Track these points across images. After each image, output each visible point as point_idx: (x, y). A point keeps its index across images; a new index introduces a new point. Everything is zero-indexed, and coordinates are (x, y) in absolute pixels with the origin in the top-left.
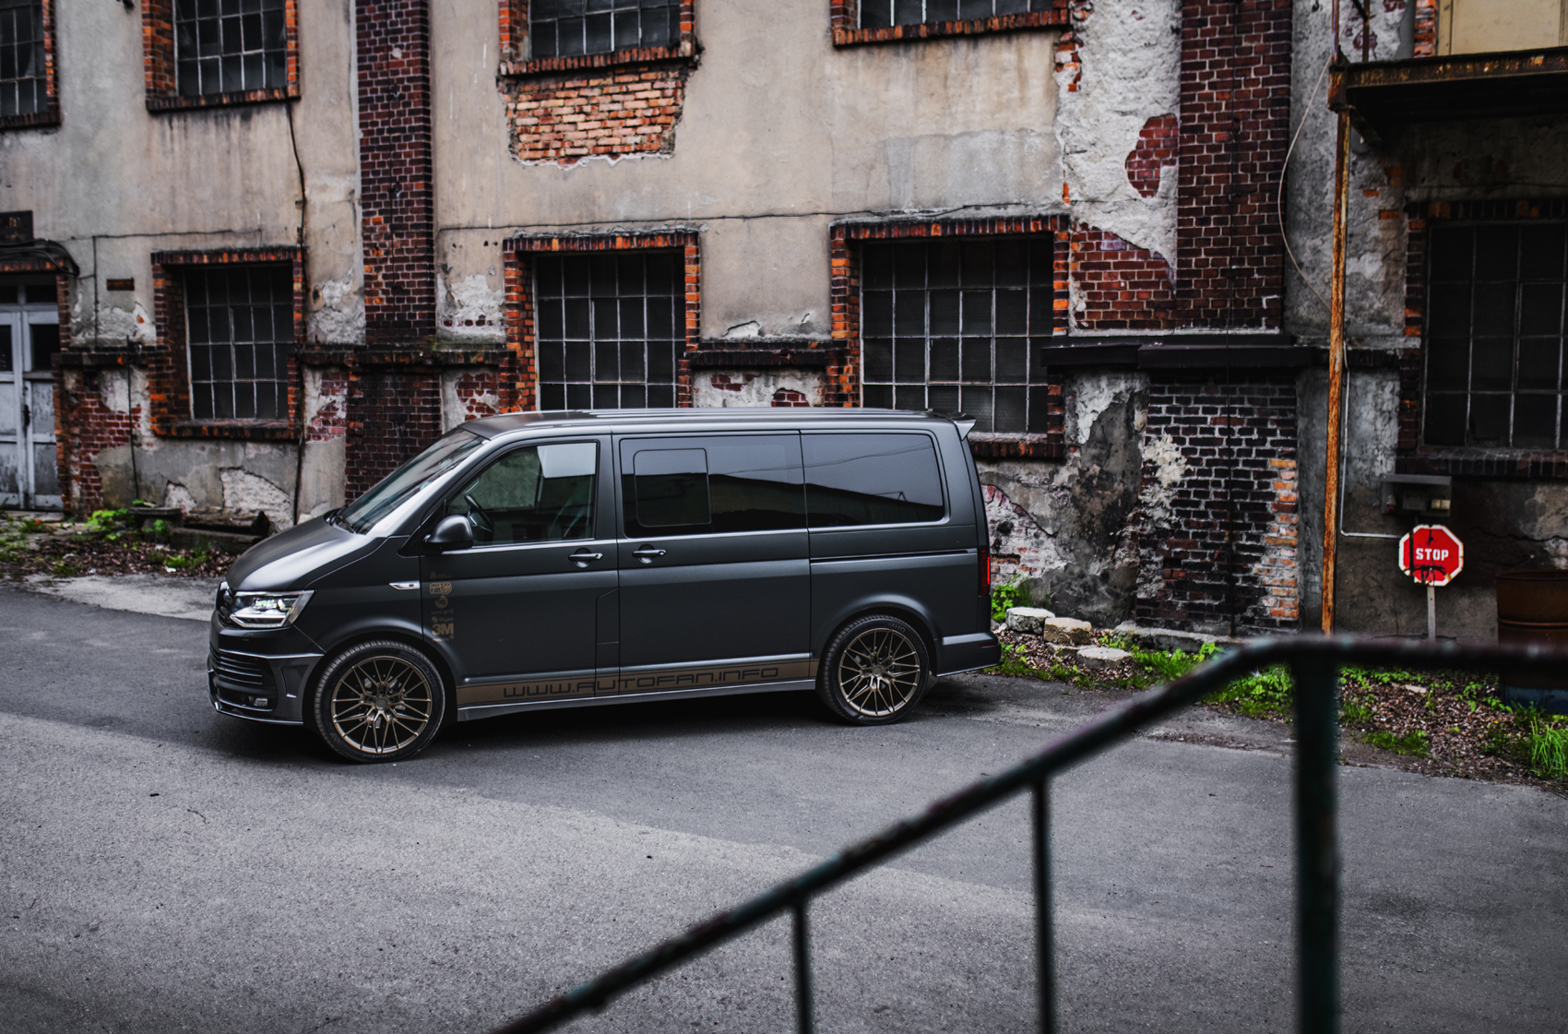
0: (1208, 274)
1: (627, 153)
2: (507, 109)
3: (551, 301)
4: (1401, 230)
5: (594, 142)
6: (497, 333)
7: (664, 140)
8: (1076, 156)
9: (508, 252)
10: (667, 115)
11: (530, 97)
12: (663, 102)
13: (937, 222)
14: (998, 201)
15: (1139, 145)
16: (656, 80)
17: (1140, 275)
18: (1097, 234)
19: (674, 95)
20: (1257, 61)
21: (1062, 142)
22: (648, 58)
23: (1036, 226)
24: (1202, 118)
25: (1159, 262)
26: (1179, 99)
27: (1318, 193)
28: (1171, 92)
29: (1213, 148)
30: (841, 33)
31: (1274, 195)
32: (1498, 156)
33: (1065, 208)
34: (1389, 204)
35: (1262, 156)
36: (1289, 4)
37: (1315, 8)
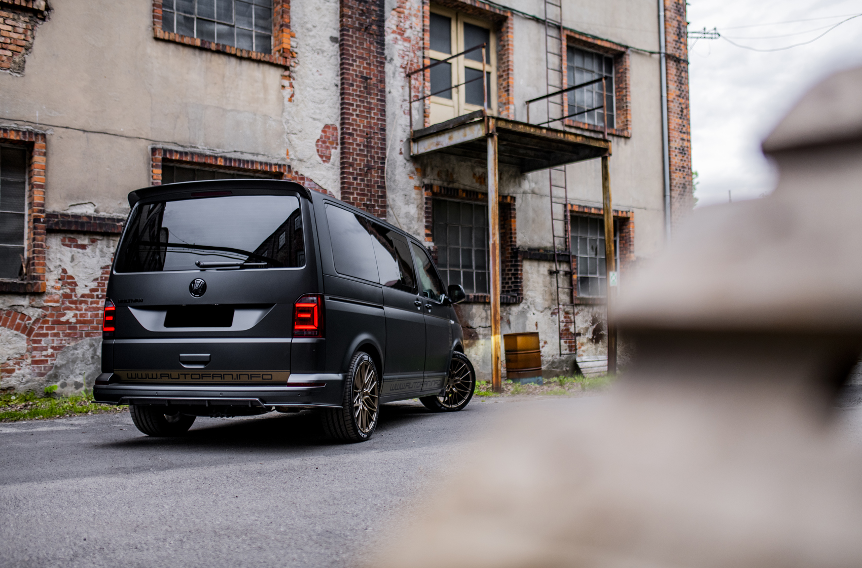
4: (422, 195)
7: (15, 62)
8: (292, 136)
10: (17, 45)
12: (15, 36)
13: (221, 157)
14: (253, 152)
15: (321, 137)
16: (8, 18)
18: (302, 178)
19: (25, 34)
20: (374, 109)
21: (286, 127)
23: (275, 168)
24: (354, 129)
26: (339, 119)
27: (393, 174)
28: (335, 114)
29: (358, 145)
30: (162, 32)
31: (383, 172)
32: (450, 170)
33: (288, 162)
34: (417, 183)
35: (377, 153)
36: (384, 88)
37: (390, 92)
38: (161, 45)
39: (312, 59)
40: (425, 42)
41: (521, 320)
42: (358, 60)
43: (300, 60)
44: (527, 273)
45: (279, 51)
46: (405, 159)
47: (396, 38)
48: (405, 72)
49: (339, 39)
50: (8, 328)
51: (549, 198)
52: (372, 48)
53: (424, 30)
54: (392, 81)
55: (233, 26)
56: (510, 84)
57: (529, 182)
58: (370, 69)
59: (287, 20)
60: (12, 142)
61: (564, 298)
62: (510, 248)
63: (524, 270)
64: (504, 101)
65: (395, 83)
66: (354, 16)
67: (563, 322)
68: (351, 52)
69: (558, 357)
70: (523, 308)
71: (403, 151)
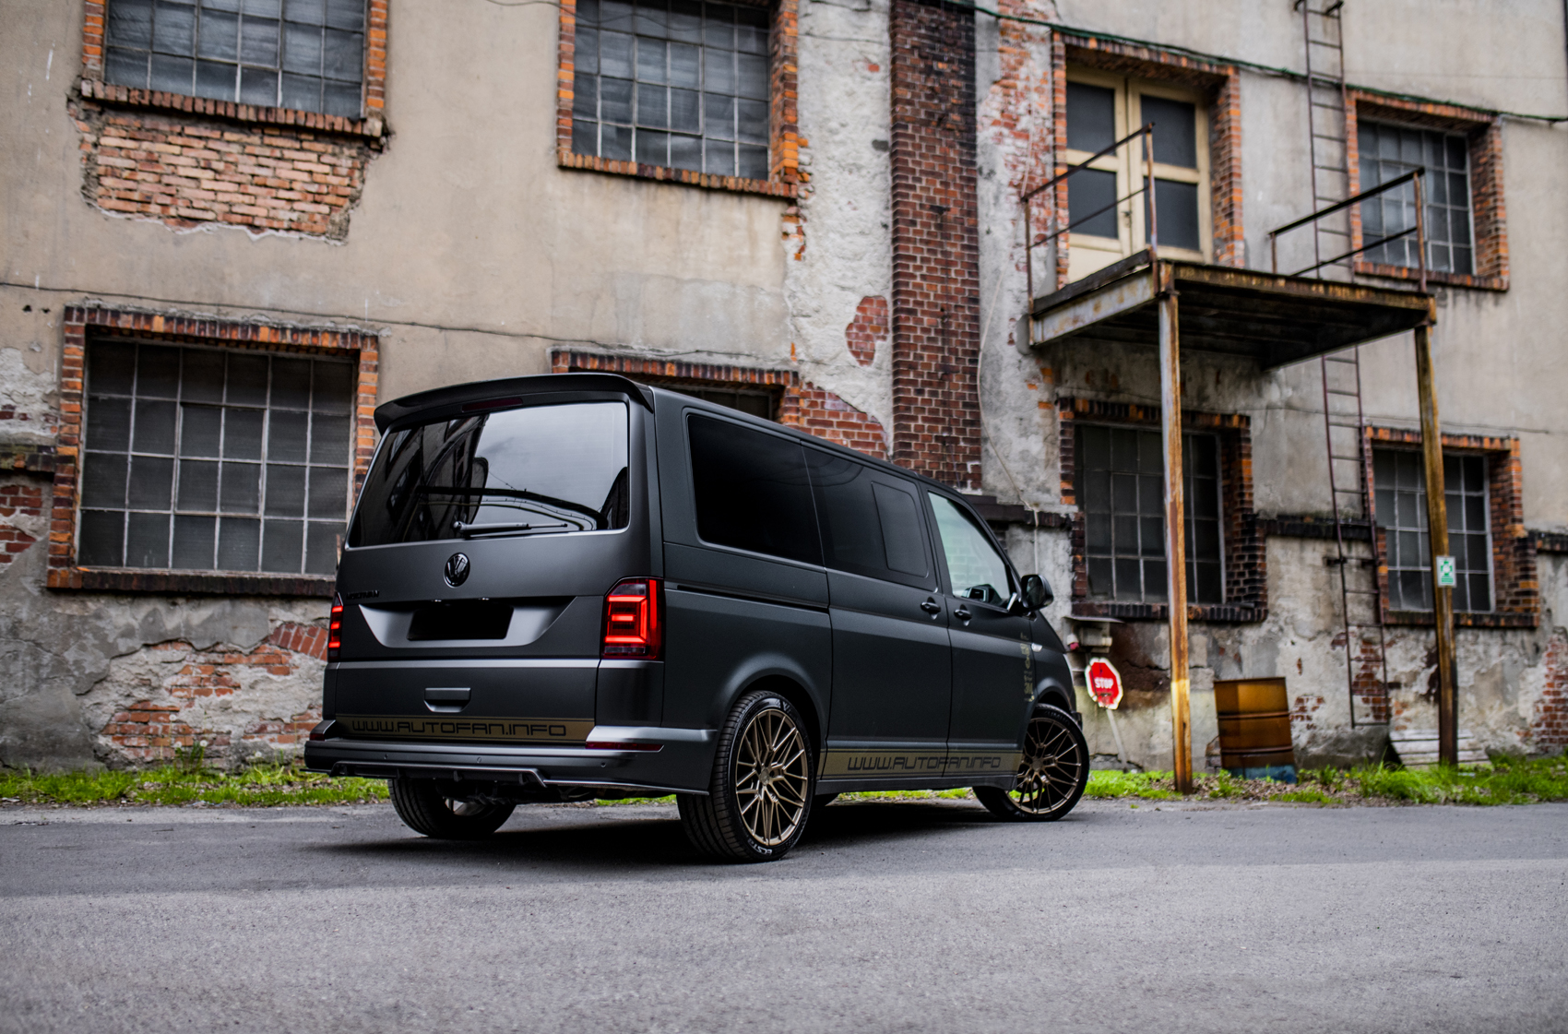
0: (926, 439)
1: (277, 230)
2: (82, 141)
3: (111, 401)
4: (1054, 419)
5: (226, 208)
6: (39, 432)
7: (333, 223)
8: (802, 319)
9: (74, 323)
10: (338, 196)
11: (124, 134)
12: (333, 180)
13: (672, 362)
14: (730, 350)
15: (856, 320)
16: (324, 153)
17: (859, 435)
18: (821, 394)
19: (350, 176)
20: (954, 264)
21: (790, 305)
22: (320, 126)
23: (770, 378)
24: (916, 303)
25: (875, 426)
26: (891, 285)
27: (996, 381)
28: (882, 277)
29: (925, 330)
30: (572, 155)
31: (973, 377)
32: (1111, 370)
33: (793, 365)
34: (1045, 397)
35: (963, 343)
36: (976, 224)
37: (988, 232)
38: (571, 178)
39: (838, 182)
40: (1058, 135)
41: (1265, 655)
42: (924, 178)
43: (818, 186)
44: (1277, 562)
45: (779, 173)
46: (1020, 352)
47: (1001, 134)
48: (1019, 193)
49: (890, 144)
50: (312, 655)
51: (1323, 417)
52: (952, 155)
53: (1054, 115)
54: (992, 212)
55: (700, 137)
56: (1235, 201)
57: (1280, 386)
58: (946, 192)
59: (791, 118)
60: (328, 351)
61: (1359, 611)
62: (1240, 515)
63: (1269, 557)
64: (1224, 235)
65: (999, 215)
66: (916, 100)
67: (1358, 659)
68: (911, 165)
69: (1349, 729)
70: (1269, 631)
71: (1015, 337)
